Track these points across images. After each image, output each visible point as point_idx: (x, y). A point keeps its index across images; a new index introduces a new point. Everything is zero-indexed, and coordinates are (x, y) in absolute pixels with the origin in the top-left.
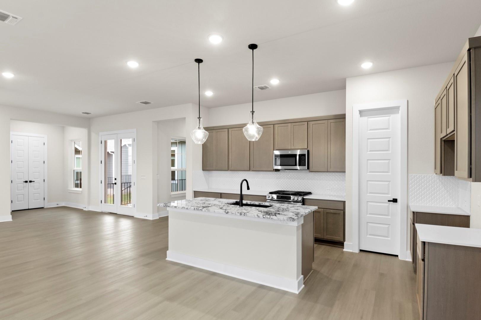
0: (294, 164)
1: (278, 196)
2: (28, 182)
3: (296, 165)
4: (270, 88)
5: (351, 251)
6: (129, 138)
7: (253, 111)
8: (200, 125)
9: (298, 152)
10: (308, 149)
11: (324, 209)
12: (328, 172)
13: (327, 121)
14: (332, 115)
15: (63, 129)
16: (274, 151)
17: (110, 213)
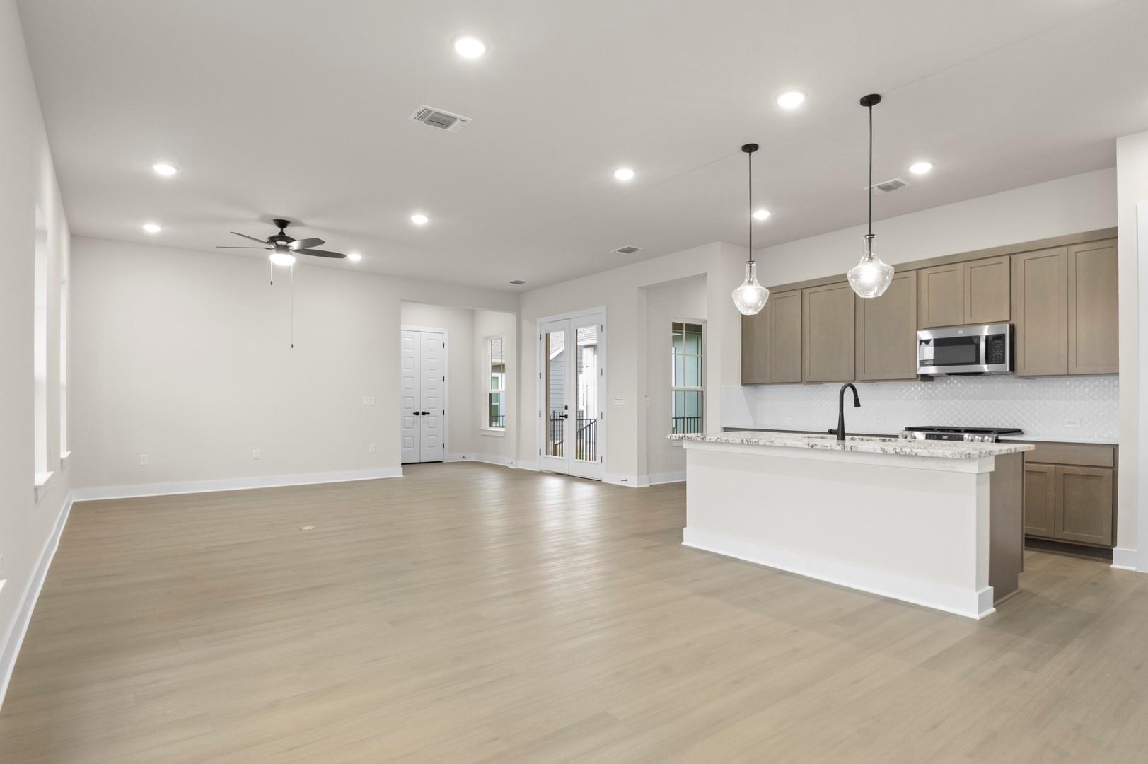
0: (974, 361)
1: (930, 434)
2: (421, 413)
3: (978, 362)
4: (908, 184)
5: (1133, 569)
6: (592, 325)
7: (870, 234)
8: (752, 276)
9: (986, 331)
10: (1012, 322)
11: (1058, 466)
12: (1068, 375)
13: (1065, 248)
14: (1081, 233)
15: (472, 315)
16: (918, 332)
17: (557, 474)
